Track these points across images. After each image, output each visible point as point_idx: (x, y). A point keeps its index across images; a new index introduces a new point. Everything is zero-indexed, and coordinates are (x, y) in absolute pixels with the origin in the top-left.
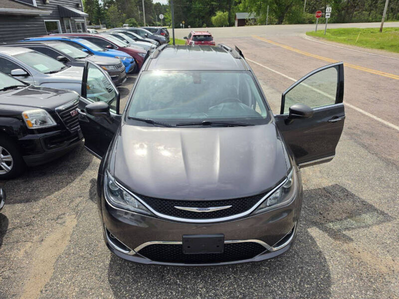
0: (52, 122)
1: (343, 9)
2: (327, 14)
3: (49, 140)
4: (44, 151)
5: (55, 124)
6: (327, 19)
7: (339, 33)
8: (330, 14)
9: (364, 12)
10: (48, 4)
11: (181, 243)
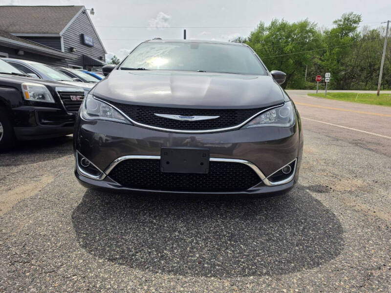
0: (50, 99)
1: (341, 80)
2: (326, 79)
3: (44, 115)
4: (37, 125)
5: (53, 101)
6: (327, 83)
7: (339, 96)
8: (329, 79)
9: (361, 83)
10: (74, 51)
11: (159, 157)
